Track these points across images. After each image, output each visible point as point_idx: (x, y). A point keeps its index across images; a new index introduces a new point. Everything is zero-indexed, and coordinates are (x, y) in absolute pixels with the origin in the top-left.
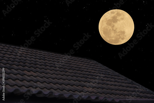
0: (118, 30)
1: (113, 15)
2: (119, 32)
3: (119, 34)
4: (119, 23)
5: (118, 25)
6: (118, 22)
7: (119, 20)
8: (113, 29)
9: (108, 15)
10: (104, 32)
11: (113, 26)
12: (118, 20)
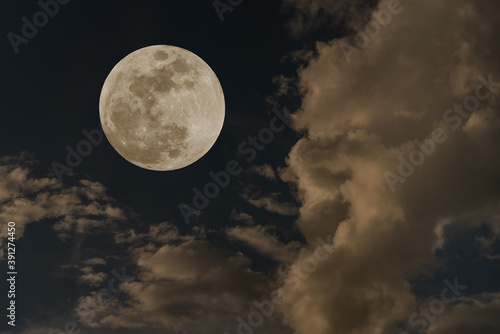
0: (164, 121)
1: (159, 64)
2: (167, 128)
3: (167, 136)
4: (174, 96)
5: (169, 103)
6: (173, 92)
7: (177, 88)
8: (148, 112)
9: (144, 60)
10: (114, 114)
11: (152, 102)
12: (173, 85)
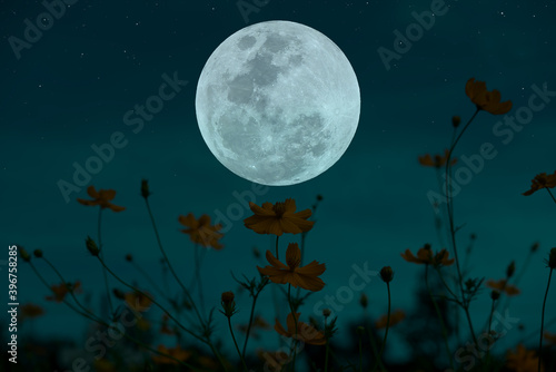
0: (288, 117)
1: (250, 53)
2: (294, 124)
3: (299, 133)
4: (285, 82)
5: (283, 92)
6: (282, 79)
7: (284, 70)
8: (264, 116)
9: (229, 58)
10: (225, 137)
11: (264, 102)
12: (277, 70)
